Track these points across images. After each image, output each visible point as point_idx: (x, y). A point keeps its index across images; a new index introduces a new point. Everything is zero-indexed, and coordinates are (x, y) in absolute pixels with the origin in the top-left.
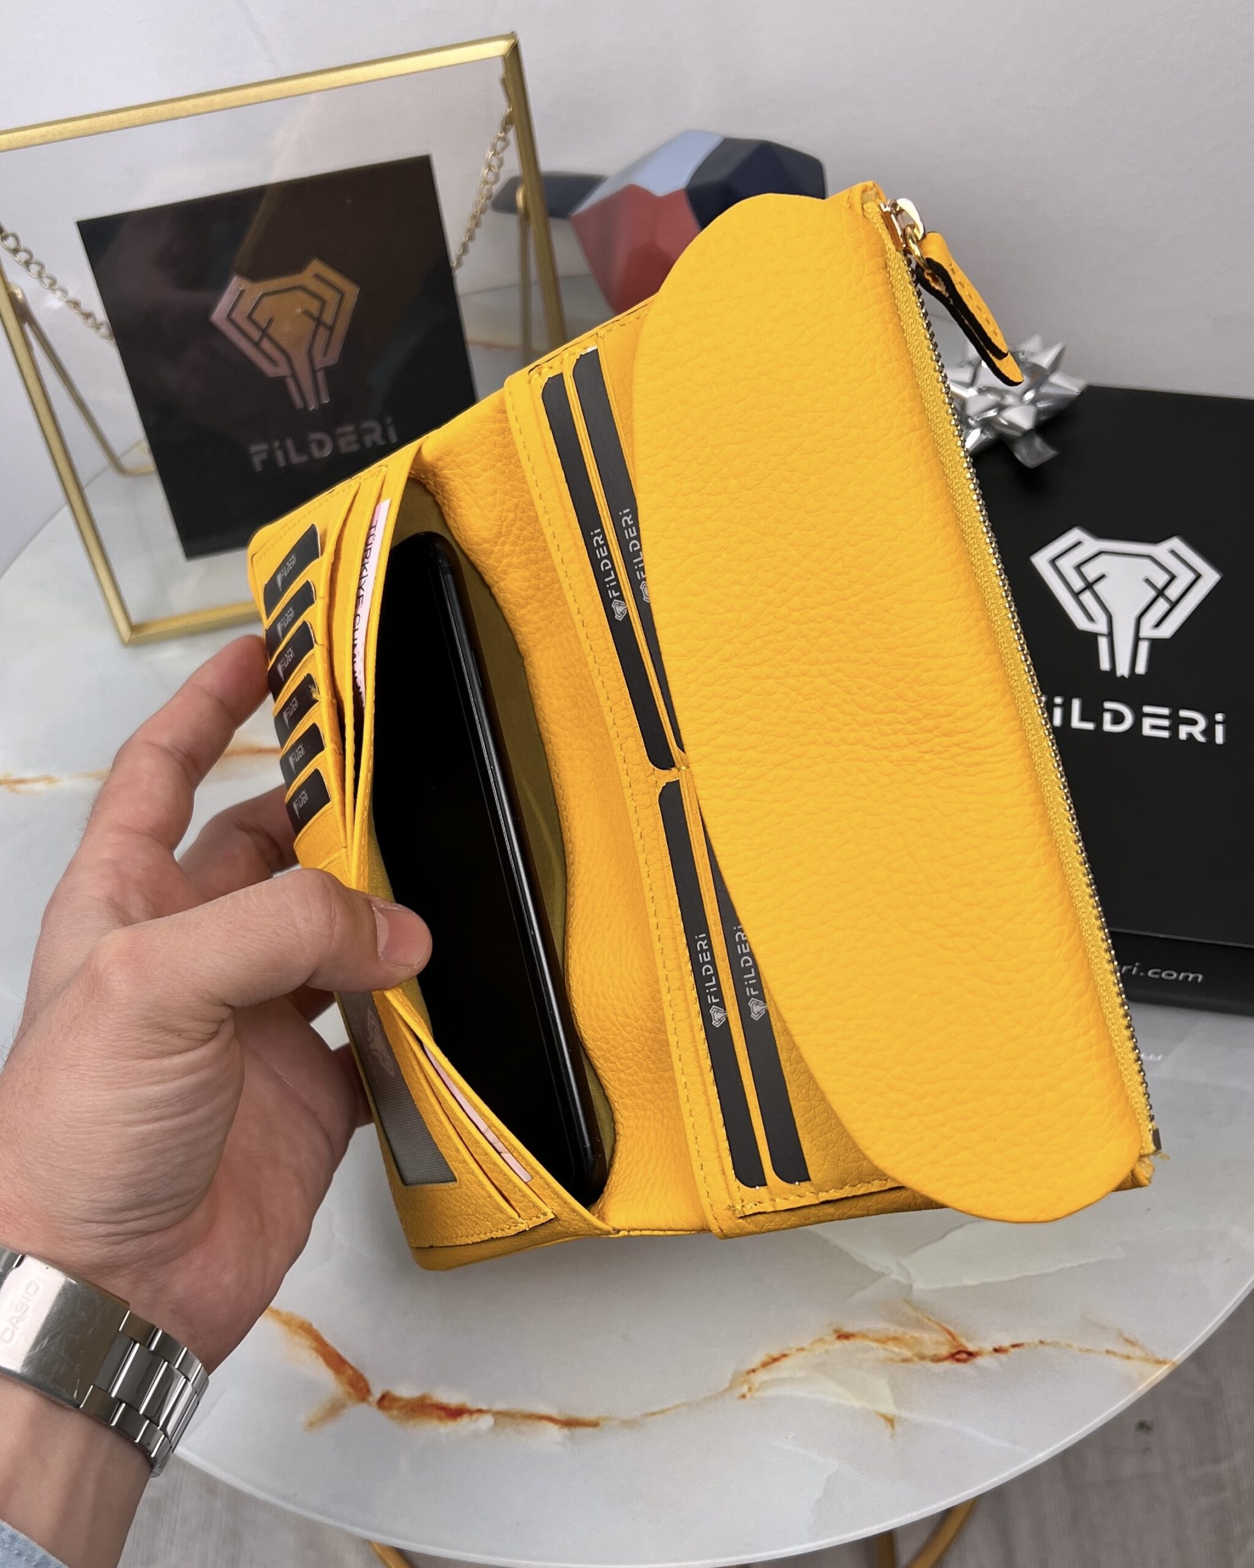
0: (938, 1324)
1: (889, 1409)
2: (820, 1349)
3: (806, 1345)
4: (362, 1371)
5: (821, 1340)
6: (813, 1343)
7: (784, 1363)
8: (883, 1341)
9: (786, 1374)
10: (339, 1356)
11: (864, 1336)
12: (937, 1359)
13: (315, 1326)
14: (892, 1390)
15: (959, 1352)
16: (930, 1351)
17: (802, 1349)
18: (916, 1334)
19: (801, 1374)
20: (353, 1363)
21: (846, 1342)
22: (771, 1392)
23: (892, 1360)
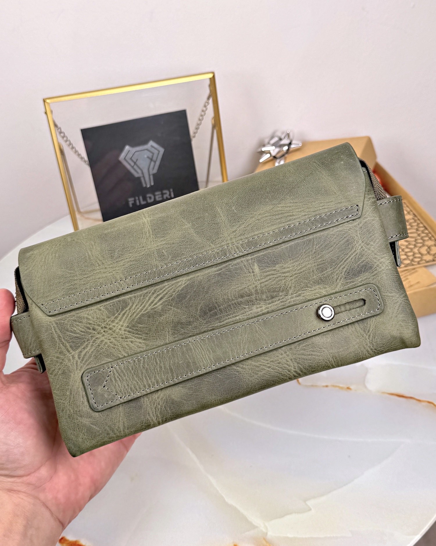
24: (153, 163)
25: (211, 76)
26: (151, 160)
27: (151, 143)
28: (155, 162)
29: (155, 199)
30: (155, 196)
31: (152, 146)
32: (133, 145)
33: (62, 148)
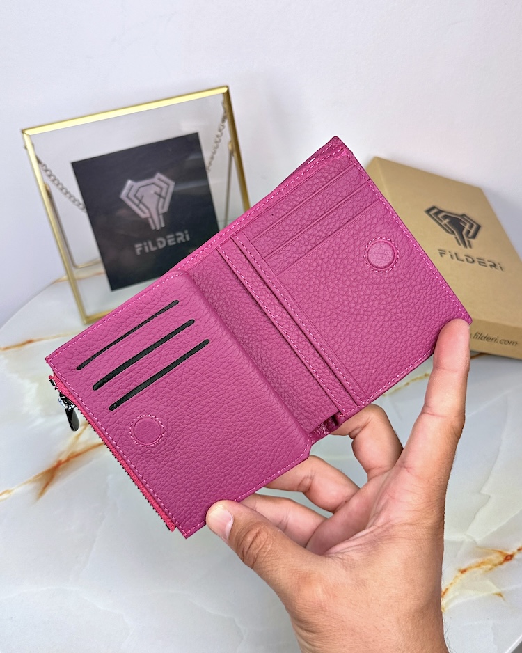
0: (493, 550)
1: (497, 590)
2: (458, 581)
3: (452, 581)
5: (457, 577)
6: (454, 580)
8: (479, 566)
9: (451, 597)
11: (470, 568)
12: (501, 564)
14: (494, 583)
15: (507, 556)
16: (497, 562)
17: (451, 584)
18: (488, 558)
19: (457, 593)
22: (451, 606)
23: (486, 571)
24: (162, 200)
25: (225, 90)
26: (160, 196)
27: (159, 175)
28: (164, 198)
29: (167, 243)
30: (166, 240)
31: (160, 180)
32: (137, 178)
33: (49, 190)
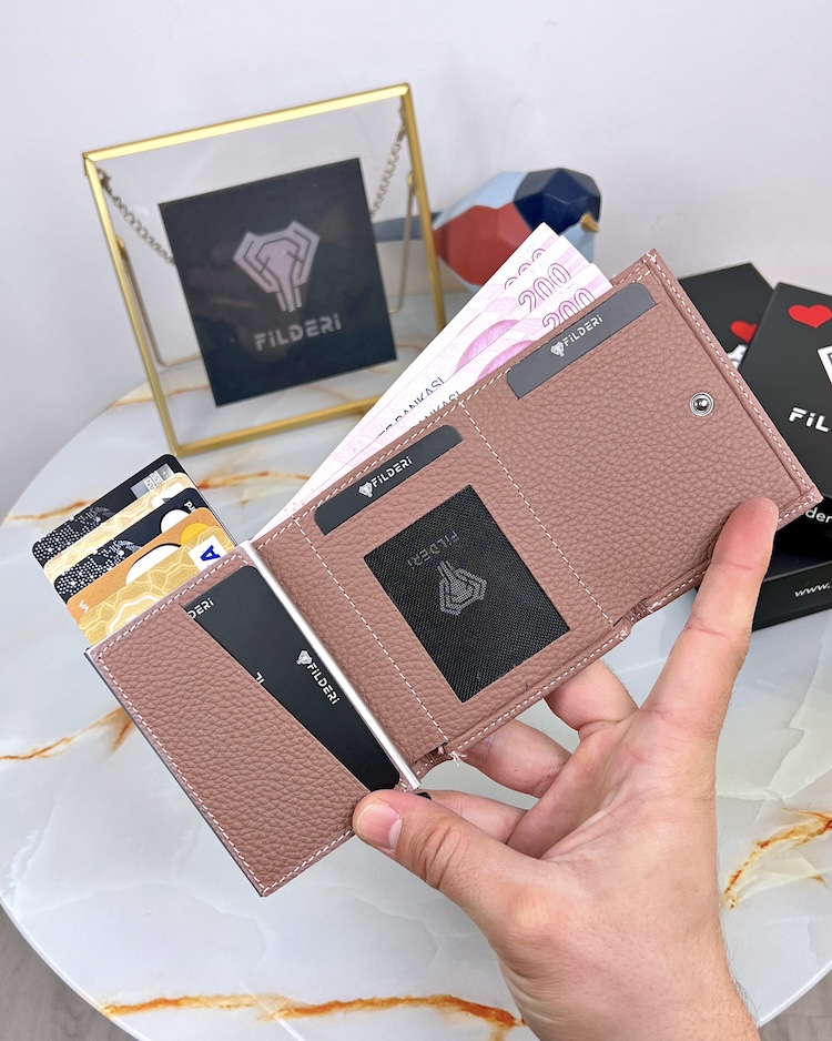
0: (809, 813)
1: (815, 872)
2: (756, 858)
3: (748, 860)
4: (500, 1008)
5: (754, 853)
6: (750, 857)
7: (742, 876)
8: (787, 836)
9: (747, 882)
10: (481, 1006)
11: (774, 839)
12: (821, 832)
13: (454, 996)
14: (809, 860)
15: (829, 823)
16: (814, 830)
17: (747, 863)
18: (801, 824)
19: (755, 878)
20: (492, 1006)
21: (768, 847)
22: (746, 896)
23: (798, 844)
24: (298, 265)
25: (403, 91)
26: (296, 258)
27: (295, 225)
28: (303, 262)
29: (305, 333)
30: (304, 328)
31: (296, 232)
32: (259, 231)
33: (122, 245)
